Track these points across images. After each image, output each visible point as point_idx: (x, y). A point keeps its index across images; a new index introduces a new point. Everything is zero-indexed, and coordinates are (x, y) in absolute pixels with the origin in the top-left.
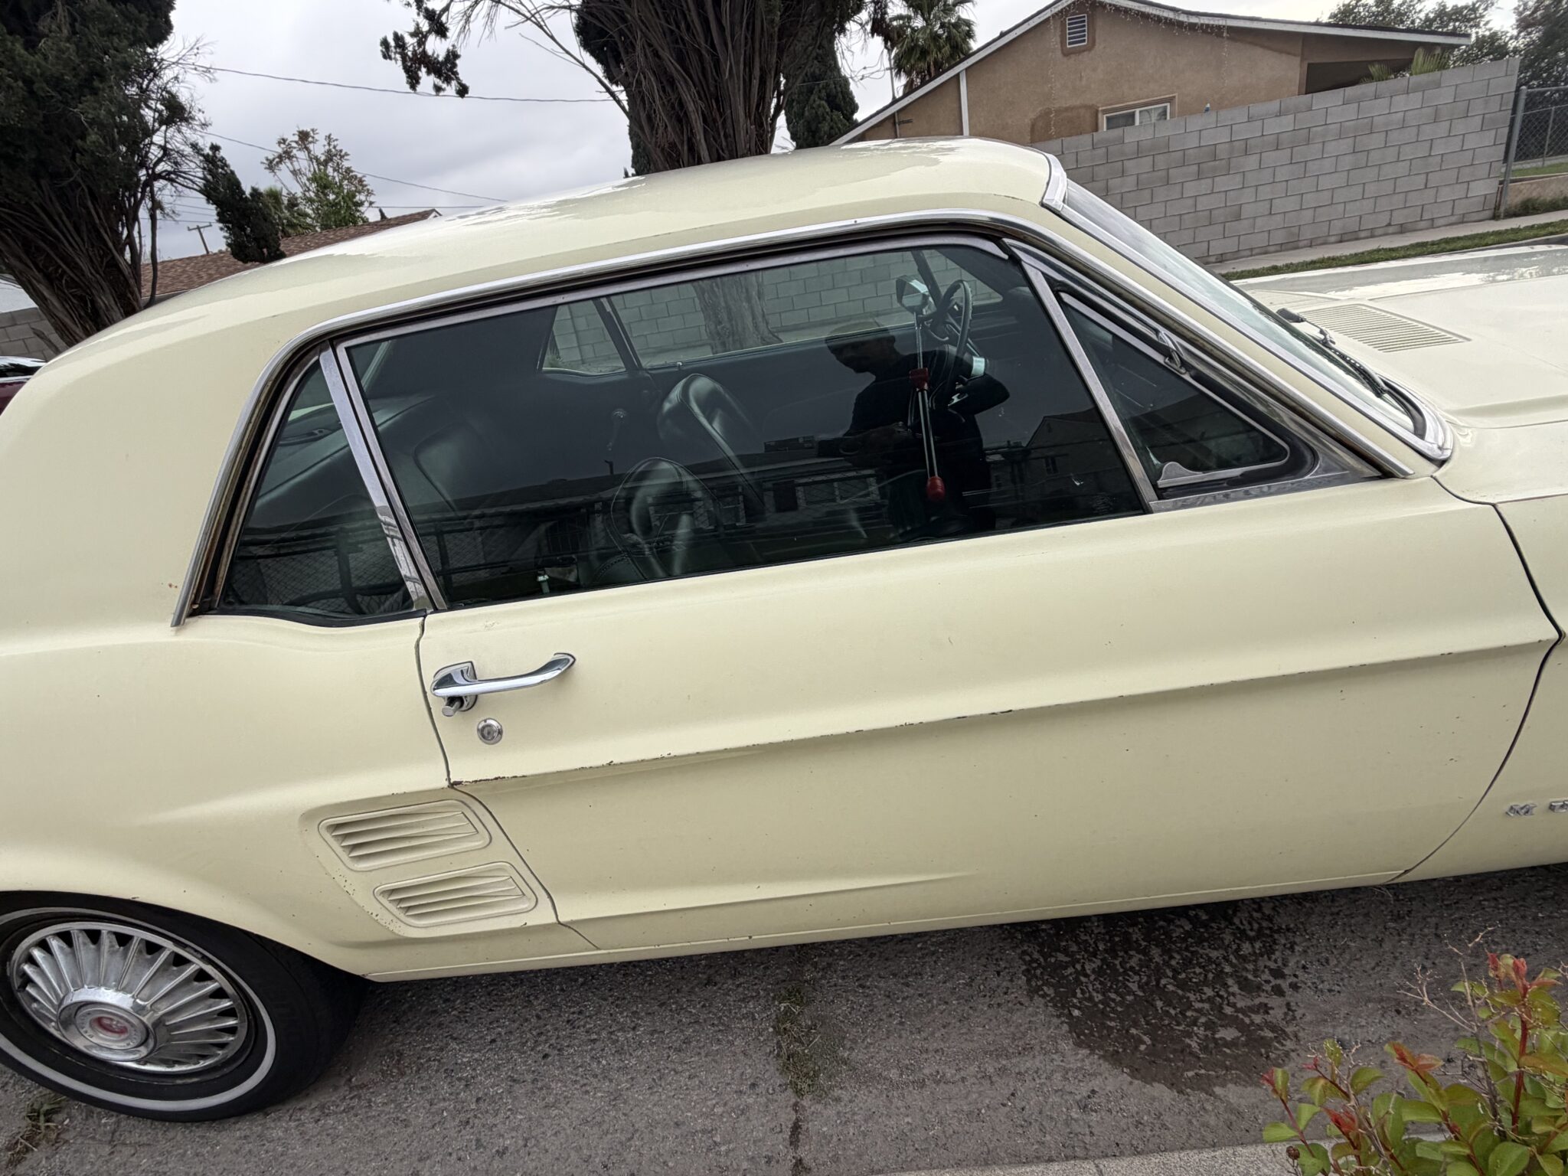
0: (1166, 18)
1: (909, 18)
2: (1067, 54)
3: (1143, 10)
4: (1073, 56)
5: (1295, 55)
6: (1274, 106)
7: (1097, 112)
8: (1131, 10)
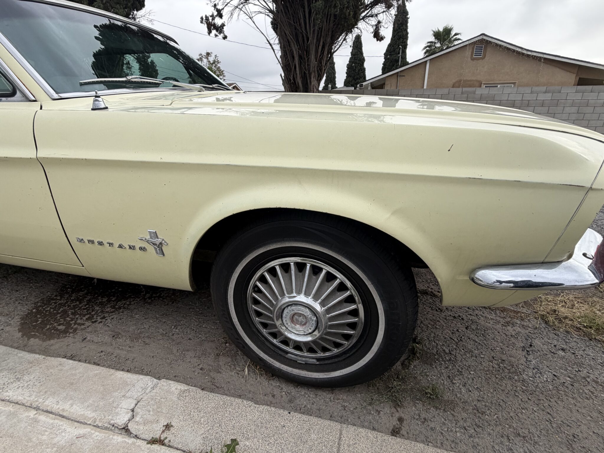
0: (517, 51)
1: (435, 43)
2: (473, 59)
3: (508, 46)
4: (475, 60)
5: (574, 73)
6: (544, 89)
7: (482, 83)
8: (502, 46)
